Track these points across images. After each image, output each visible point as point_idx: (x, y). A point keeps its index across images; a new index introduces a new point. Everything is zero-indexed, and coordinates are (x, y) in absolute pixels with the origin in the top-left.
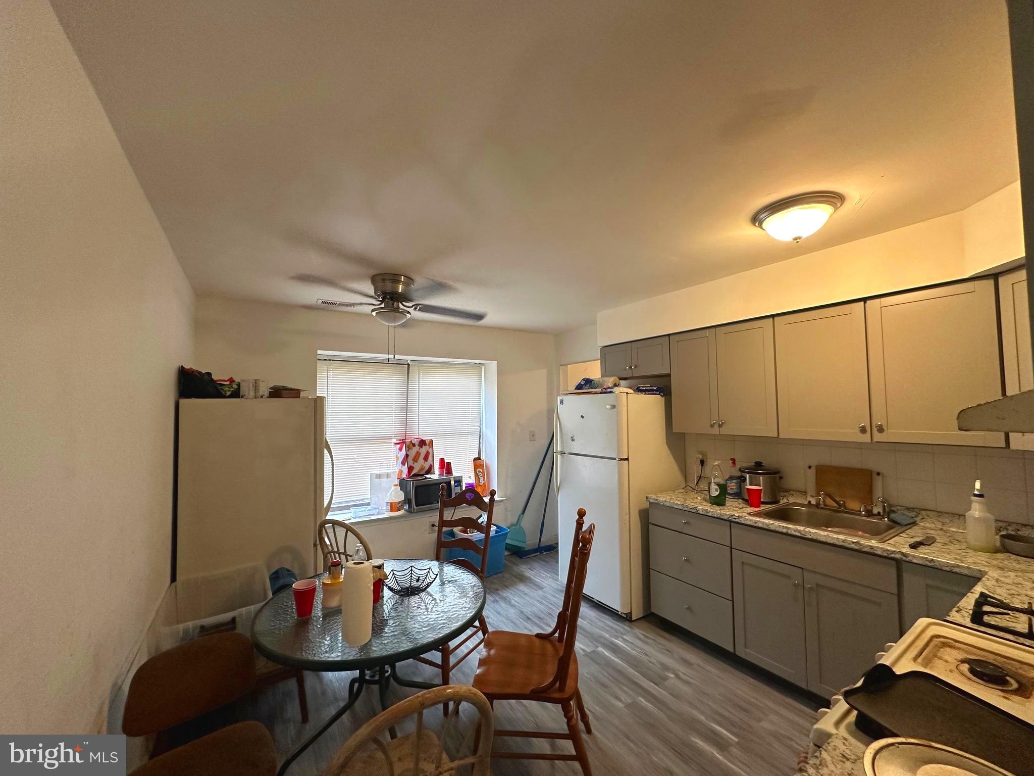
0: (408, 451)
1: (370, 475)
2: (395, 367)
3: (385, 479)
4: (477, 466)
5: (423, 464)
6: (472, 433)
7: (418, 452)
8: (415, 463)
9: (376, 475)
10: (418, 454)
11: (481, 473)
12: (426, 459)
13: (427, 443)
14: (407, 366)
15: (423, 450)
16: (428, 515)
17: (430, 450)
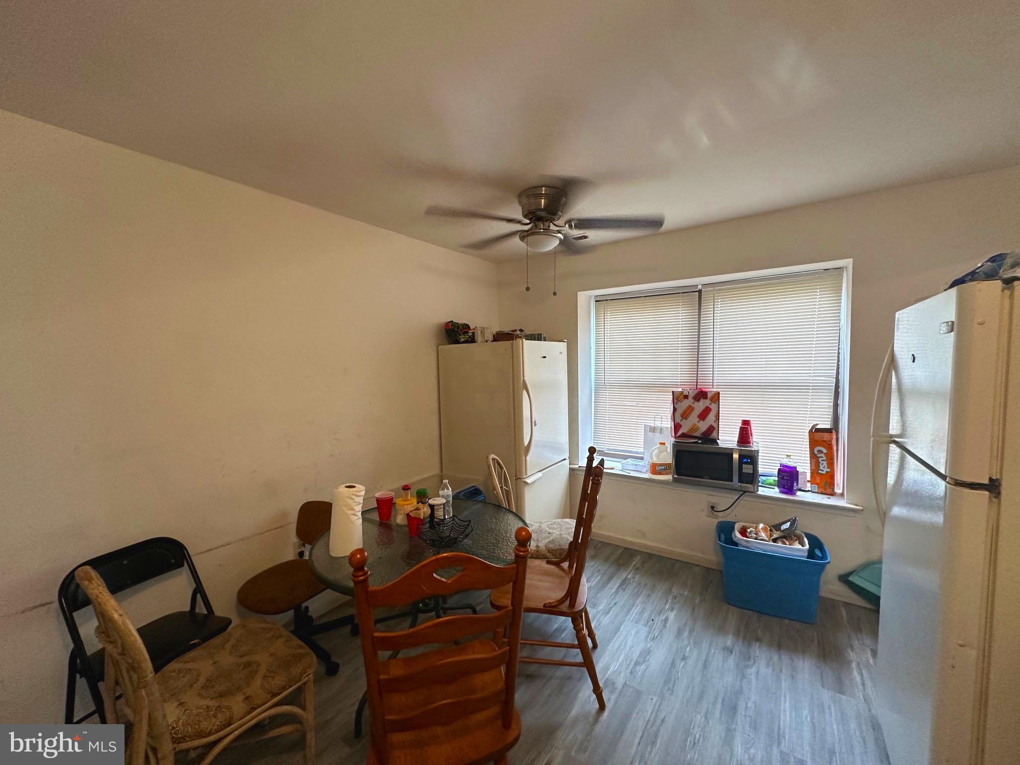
0: (677, 404)
1: (644, 426)
2: (683, 296)
3: (658, 435)
4: (816, 441)
5: (697, 424)
6: (817, 388)
7: (690, 406)
8: (684, 420)
9: (650, 427)
10: (690, 409)
11: (823, 455)
12: (703, 415)
13: (709, 395)
14: (697, 293)
15: (700, 406)
16: (706, 492)
17: (713, 407)
